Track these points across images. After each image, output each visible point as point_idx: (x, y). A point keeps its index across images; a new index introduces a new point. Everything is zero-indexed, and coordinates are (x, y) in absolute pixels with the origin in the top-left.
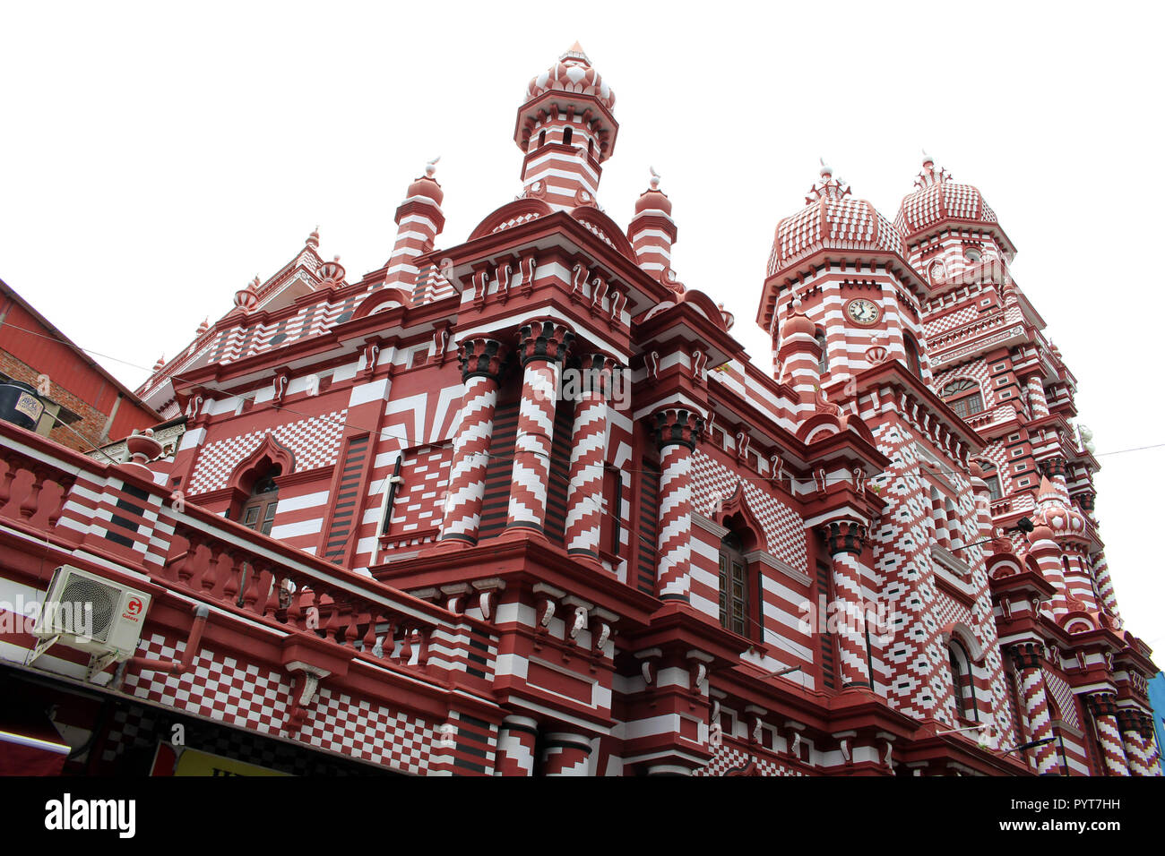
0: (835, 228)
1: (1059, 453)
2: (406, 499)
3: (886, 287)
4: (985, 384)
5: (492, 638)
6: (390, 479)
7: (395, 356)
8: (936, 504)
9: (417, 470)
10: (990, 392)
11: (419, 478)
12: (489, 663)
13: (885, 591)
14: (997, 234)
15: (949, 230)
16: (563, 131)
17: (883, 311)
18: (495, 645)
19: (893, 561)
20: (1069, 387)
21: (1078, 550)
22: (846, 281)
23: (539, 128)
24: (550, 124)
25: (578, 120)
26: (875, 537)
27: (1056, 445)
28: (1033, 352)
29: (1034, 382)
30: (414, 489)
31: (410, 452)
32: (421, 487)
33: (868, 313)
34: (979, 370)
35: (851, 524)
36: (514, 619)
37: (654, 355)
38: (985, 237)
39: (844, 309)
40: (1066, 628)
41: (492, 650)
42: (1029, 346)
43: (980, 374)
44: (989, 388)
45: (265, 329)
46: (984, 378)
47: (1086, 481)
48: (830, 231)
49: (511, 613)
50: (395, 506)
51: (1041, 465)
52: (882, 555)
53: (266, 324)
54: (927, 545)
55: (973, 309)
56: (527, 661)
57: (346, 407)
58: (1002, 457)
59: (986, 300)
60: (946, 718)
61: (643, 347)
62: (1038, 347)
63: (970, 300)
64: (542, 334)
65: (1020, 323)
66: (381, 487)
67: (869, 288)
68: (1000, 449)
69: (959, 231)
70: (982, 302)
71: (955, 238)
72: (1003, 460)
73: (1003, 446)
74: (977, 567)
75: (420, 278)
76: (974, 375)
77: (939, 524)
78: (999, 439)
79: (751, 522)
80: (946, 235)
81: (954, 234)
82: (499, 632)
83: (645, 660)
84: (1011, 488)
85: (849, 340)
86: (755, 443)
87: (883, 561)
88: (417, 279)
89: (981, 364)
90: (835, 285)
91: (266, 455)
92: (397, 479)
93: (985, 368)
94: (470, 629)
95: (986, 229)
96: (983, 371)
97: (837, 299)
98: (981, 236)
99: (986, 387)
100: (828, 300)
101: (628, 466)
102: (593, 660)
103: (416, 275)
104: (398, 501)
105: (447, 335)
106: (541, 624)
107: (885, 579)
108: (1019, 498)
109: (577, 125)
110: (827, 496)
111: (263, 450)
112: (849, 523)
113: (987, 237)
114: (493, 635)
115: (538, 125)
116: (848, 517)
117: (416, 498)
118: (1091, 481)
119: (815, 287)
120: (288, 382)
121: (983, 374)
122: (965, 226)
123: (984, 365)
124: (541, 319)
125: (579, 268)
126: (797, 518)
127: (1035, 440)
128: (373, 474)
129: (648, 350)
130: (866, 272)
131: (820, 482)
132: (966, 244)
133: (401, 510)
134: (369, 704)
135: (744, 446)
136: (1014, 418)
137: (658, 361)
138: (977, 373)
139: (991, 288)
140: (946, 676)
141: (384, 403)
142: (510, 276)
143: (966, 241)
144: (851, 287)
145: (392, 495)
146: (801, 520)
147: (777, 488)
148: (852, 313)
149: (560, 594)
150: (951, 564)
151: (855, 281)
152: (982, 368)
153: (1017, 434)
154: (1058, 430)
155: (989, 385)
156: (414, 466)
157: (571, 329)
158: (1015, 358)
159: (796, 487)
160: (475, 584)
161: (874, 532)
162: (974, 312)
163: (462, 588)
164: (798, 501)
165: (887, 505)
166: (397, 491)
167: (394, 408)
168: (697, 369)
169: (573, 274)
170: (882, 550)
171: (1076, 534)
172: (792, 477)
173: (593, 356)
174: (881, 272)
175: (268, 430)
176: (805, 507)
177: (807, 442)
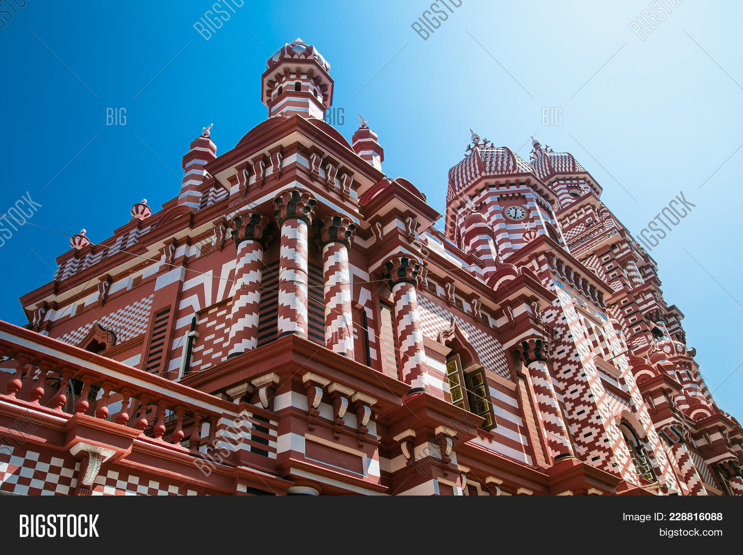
0: (488, 163)
1: (656, 307)
2: (202, 347)
3: (528, 196)
4: (599, 271)
5: (271, 422)
6: (188, 334)
7: (188, 250)
8: (590, 331)
9: (208, 325)
10: (603, 275)
11: (211, 330)
12: (271, 444)
13: (568, 392)
14: (588, 178)
15: (557, 180)
16: (294, 84)
17: (529, 211)
18: (275, 428)
19: (569, 370)
20: (652, 267)
21: (685, 366)
22: (501, 196)
23: (278, 86)
24: (285, 81)
25: (304, 77)
26: (553, 356)
27: (653, 302)
28: (626, 245)
29: (630, 264)
30: (207, 339)
31: (203, 313)
32: (213, 336)
33: (519, 213)
34: (593, 263)
35: (537, 341)
36: (289, 404)
37: (378, 225)
38: (580, 181)
39: (503, 213)
40: (692, 417)
41: (272, 432)
42: (622, 242)
43: (594, 265)
44: (602, 273)
45: (93, 257)
46: (597, 267)
47: (677, 325)
48: (485, 167)
49: (286, 400)
50: (193, 354)
51: (646, 316)
52: (560, 368)
53: (94, 253)
54: (590, 357)
55: (582, 225)
56: (304, 439)
57: (153, 292)
58: (619, 315)
59: (589, 219)
60: (632, 479)
61: (369, 222)
62: (629, 242)
63: (578, 220)
64: (292, 200)
65: (614, 228)
66: (182, 342)
67: (517, 198)
68: (617, 310)
69: (564, 179)
70: (587, 220)
71: (562, 184)
72: (620, 317)
73: (618, 308)
74: (626, 373)
75: (202, 199)
76: (591, 266)
77: (595, 344)
78: (615, 304)
79: (465, 345)
80: (556, 183)
81: (561, 182)
82: (279, 416)
83: (402, 441)
84: (629, 334)
85: (510, 232)
86: (459, 292)
87: (561, 372)
88: (200, 199)
89: (594, 259)
90: (495, 198)
91: (94, 339)
92: (193, 333)
93: (597, 261)
94: (251, 415)
95: (581, 176)
96: (595, 263)
97: (498, 207)
98: (578, 181)
99: (600, 273)
100: (491, 209)
101: (369, 304)
102: (359, 437)
103: (200, 197)
104: (195, 350)
105: (224, 228)
106: (313, 407)
107: (566, 384)
108: (636, 339)
109: (304, 80)
110: (516, 324)
111: (91, 337)
112: (535, 340)
113: (582, 181)
114: (273, 420)
115: (277, 84)
116: (533, 336)
117: (209, 345)
118: (680, 325)
119: (481, 203)
120: (110, 286)
121: (596, 265)
122: (568, 176)
123: (596, 259)
124: (289, 190)
125: (314, 157)
126: (497, 343)
127: (639, 301)
128: (175, 334)
129: (373, 222)
130: (513, 188)
131: (509, 316)
132: (569, 187)
133: (198, 355)
134: (158, 483)
135: (451, 293)
136: (622, 288)
137: (381, 229)
138: (592, 264)
139: (591, 211)
140: (625, 448)
141: (181, 284)
142: (265, 169)
143: (569, 185)
144: (505, 199)
145: (190, 346)
146: (500, 345)
147: (479, 322)
148: (509, 215)
149: (325, 382)
150: (610, 371)
151: (507, 195)
152: (594, 261)
153: (626, 299)
154: (653, 292)
155: (601, 271)
156: (206, 323)
157: (312, 196)
158: (616, 251)
159: (492, 322)
160: (254, 382)
161: (551, 353)
162: (583, 227)
163: (243, 388)
164: (496, 332)
165: (557, 332)
166: (194, 342)
167: (188, 285)
168: (410, 230)
169: (310, 161)
170: (560, 364)
171: (681, 355)
172: (489, 316)
173: (332, 218)
174: (523, 187)
175: (94, 322)
176: (501, 335)
177: (495, 289)
